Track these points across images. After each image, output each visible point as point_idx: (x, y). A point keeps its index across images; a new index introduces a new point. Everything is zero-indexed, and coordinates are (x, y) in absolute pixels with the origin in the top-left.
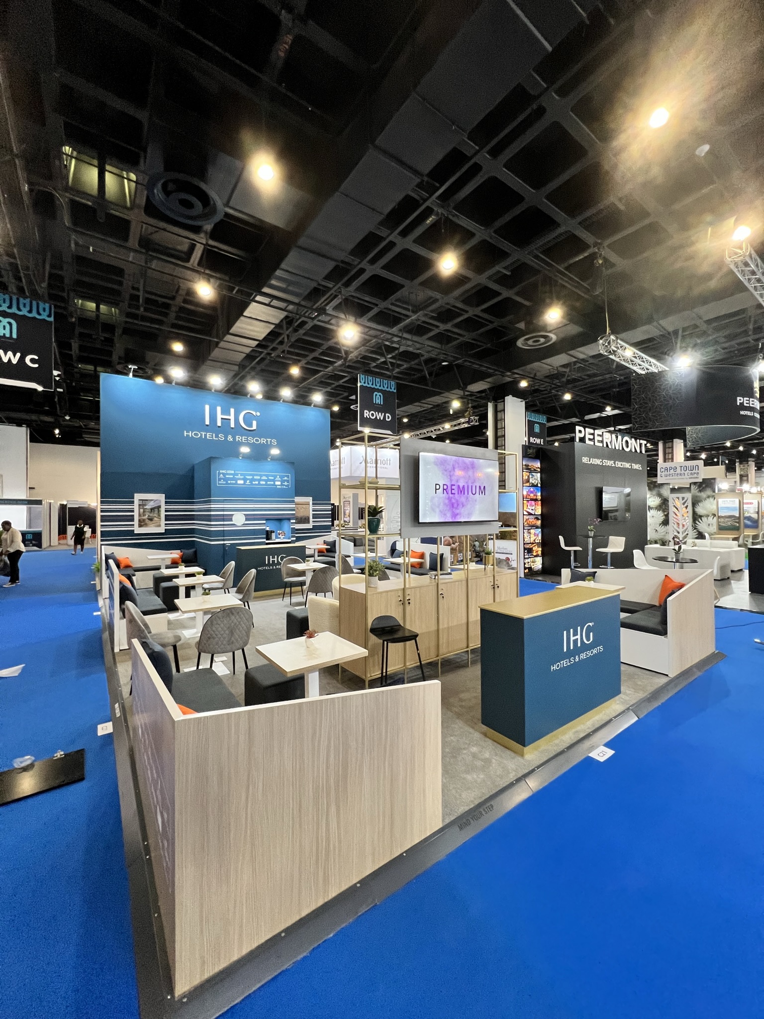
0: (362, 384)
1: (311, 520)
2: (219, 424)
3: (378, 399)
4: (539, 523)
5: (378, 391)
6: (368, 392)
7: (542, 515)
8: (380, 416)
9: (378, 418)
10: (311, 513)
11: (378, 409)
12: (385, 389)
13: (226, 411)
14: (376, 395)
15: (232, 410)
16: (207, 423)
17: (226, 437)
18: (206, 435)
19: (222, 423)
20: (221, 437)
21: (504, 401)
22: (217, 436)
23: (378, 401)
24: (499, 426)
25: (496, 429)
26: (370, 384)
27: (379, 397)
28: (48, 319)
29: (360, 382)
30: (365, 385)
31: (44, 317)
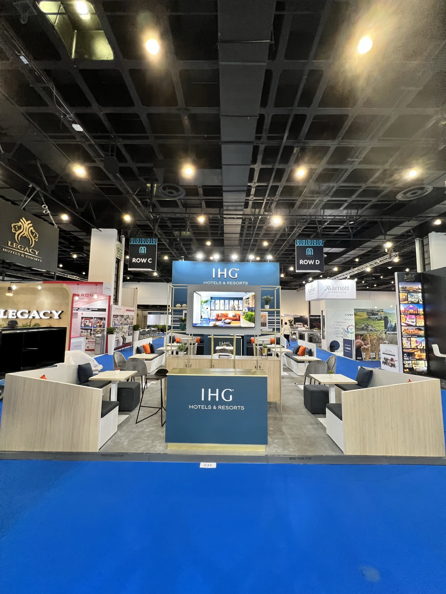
0: (298, 245)
1: (267, 324)
2: (219, 277)
3: (310, 252)
4: (422, 333)
5: (310, 247)
6: (303, 249)
7: (426, 326)
8: (311, 262)
9: (310, 264)
10: (267, 321)
11: (309, 258)
12: (315, 245)
13: (222, 270)
14: (308, 250)
15: (225, 270)
16: (214, 277)
17: (222, 283)
18: (213, 283)
19: (220, 276)
20: (220, 283)
21: (428, 237)
22: (218, 283)
23: (310, 253)
24: (426, 256)
25: (423, 259)
26: (304, 244)
27: (311, 251)
28: (155, 244)
29: (297, 244)
30: (300, 245)
31: (154, 243)
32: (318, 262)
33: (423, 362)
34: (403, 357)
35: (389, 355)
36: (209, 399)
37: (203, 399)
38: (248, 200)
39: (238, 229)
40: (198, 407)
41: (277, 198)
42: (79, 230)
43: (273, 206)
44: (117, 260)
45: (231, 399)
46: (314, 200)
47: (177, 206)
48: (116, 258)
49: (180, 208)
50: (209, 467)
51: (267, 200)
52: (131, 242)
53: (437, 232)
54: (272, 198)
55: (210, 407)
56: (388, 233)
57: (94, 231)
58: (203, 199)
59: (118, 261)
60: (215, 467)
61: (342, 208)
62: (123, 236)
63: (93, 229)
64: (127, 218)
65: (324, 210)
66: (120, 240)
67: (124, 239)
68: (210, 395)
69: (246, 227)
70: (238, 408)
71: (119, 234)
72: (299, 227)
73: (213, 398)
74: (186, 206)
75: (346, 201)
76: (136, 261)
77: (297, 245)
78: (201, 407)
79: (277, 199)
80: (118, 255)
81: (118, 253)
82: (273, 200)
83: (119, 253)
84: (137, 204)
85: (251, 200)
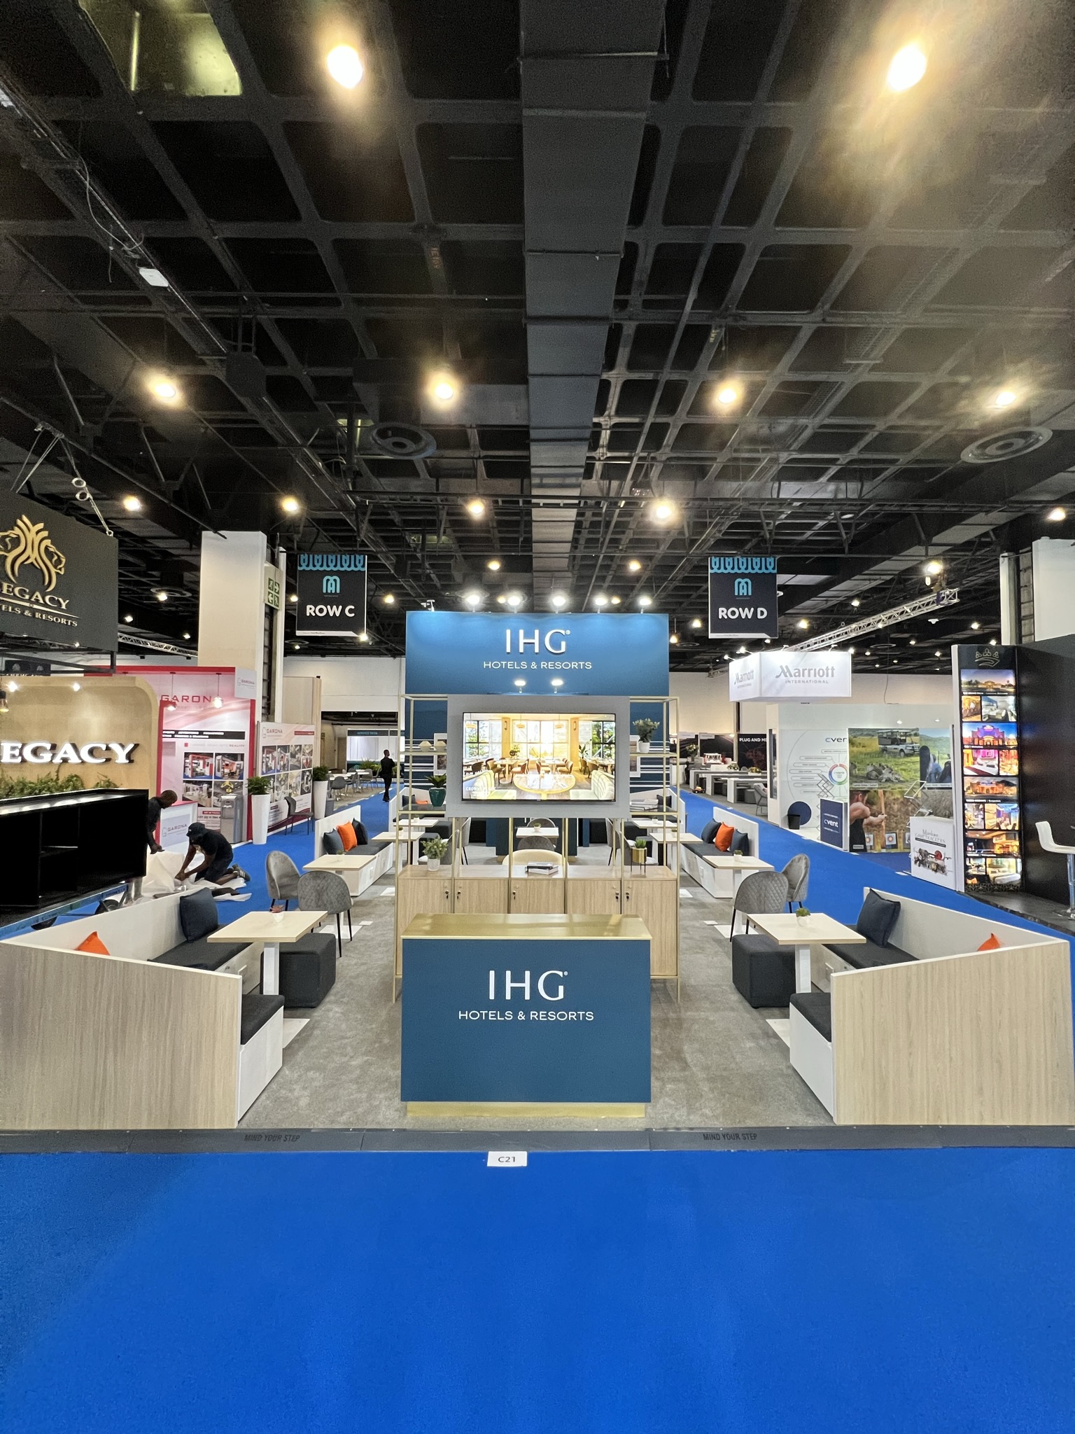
0: (715, 570)
2: (521, 650)
3: (743, 588)
4: (1012, 792)
5: (743, 576)
6: (727, 581)
7: (1021, 775)
8: (747, 613)
9: (743, 617)
11: (742, 603)
12: (756, 570)
13: (529, 634)
14: (739, 583)
15: (537, 632)
16: (508, 650)
17: (529, 665)
18: (506, 665)
19: (525, 648)
20: (524, 664)
21: (1031, 551)
22: (519, 665)
23: (743, 592)
24: (1024, 597)
25: (1018, 604)
26: (729, 568)
27: (745, 586)
28: (362, 569)
29: (712, 568)
30: (719, 572)
31: (359, 568)
32: (762, 613)
33: (1012, 861)
34: (965, 850)
35: (931, 843)
36: (508, 997)
37: (492, 997)
38: (593, 458)
39: (568, 532)
40: (481, 1014)
41: (665, 453)
42: (170, 534)
43: (654, 473)
44: (268, 611)
45: (561, 996)
46: (758, 460)
47: (415, 474)
48: (266, 605)
49: (422, 477)
50: (511, 1164)
51: (641, 459)
52: (301, 566)
53: (1052, 537)
54: (652, 455)
55: (509, 1015)
56: (935, 539)
57: (208, 536)
58: (479, 458)
59: (271, 613)
60: (525, 1165)
61: (823, 479)
62: (282, 549)
63: (204, 533)
64: (290, 506)
65: (780, 484)
66: (273, 560)
67: (283, 558)
68: (509, 985)
69: (586, 524)
70: (578, 1016)
71: (272, 543)
72: (717, 523)
73: (517, 992)
74: (436, 472)
75: (833, 461)
76: (314, 612)
77: (713, 571)
78: (487, 1015)
79: (664, 458)
80: (271, 598)
81: (269, 593)
82: (653, 458)
83: (273, 592)
84: (315, 470)
85: (599, 460)
